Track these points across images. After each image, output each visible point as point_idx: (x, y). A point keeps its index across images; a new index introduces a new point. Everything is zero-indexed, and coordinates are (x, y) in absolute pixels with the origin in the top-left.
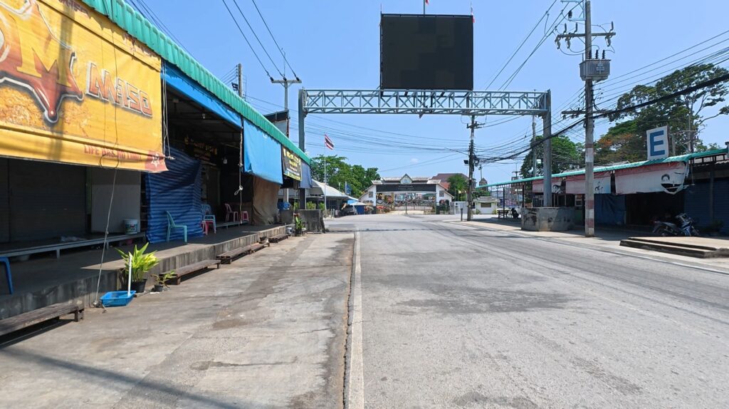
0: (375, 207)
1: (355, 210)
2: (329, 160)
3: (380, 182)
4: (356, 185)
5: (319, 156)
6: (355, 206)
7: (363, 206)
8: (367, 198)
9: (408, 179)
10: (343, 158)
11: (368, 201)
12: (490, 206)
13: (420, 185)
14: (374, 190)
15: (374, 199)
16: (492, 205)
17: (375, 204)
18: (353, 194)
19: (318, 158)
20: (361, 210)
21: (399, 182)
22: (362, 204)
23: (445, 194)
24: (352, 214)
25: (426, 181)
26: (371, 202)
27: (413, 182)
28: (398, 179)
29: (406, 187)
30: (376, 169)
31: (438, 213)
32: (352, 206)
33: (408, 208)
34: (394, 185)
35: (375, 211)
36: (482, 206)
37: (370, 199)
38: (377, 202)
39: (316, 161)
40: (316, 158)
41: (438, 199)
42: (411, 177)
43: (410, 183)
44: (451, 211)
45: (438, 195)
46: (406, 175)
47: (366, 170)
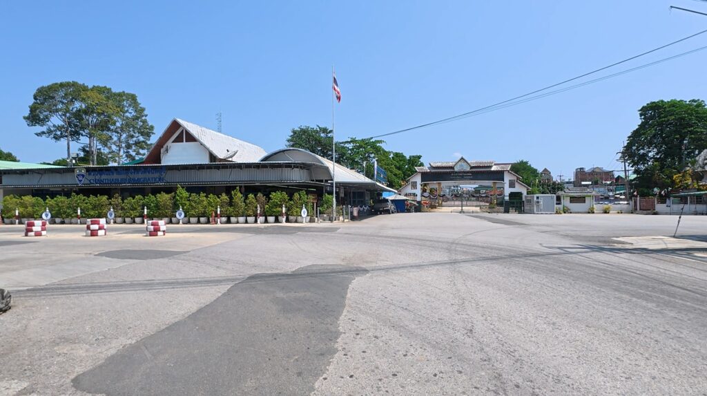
0: (419, 202)
1: (391, 206)
2: (362, 144)
3: (426, 168)
4: (395, 175)
5: (349, 140)
6: (392, 201)
7: (404, 200)
8: (409, 190)
9: (465, 164)
10: (380, 142)
11: (410, 194)
12: (584, 202)
13: (481, 173)
14: (418, 179)
15: (418, 191)
16: (587, 200)
17: (419, 198)
18: (391, 185)
19: (349, 142)
20: (401, 207)
21: (452, 168)
22: (402, 197)
23: (516, 184)
24: (388, 212)
25: (491, 167)
26: (415, 195)
27: (472, 168)
28: (451, 164)
29: (462, 176)
30: (419, 157)
31: (507, 211)
32: (387, 201)
33: (464, 203)
34: (444, 173)
35: (418, 209)
36: (571, 202)
37: (414, 191)
38: (422, 196)
39: (347, 145)
40: (347, 142)
41: (508, 191)
42: (469, 162)
43: (468, 169)
44: (527, 208)
45: (507, 186)
46: (462, 158)
47: (408, 158)
